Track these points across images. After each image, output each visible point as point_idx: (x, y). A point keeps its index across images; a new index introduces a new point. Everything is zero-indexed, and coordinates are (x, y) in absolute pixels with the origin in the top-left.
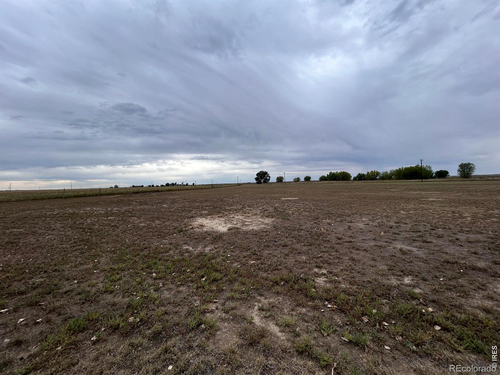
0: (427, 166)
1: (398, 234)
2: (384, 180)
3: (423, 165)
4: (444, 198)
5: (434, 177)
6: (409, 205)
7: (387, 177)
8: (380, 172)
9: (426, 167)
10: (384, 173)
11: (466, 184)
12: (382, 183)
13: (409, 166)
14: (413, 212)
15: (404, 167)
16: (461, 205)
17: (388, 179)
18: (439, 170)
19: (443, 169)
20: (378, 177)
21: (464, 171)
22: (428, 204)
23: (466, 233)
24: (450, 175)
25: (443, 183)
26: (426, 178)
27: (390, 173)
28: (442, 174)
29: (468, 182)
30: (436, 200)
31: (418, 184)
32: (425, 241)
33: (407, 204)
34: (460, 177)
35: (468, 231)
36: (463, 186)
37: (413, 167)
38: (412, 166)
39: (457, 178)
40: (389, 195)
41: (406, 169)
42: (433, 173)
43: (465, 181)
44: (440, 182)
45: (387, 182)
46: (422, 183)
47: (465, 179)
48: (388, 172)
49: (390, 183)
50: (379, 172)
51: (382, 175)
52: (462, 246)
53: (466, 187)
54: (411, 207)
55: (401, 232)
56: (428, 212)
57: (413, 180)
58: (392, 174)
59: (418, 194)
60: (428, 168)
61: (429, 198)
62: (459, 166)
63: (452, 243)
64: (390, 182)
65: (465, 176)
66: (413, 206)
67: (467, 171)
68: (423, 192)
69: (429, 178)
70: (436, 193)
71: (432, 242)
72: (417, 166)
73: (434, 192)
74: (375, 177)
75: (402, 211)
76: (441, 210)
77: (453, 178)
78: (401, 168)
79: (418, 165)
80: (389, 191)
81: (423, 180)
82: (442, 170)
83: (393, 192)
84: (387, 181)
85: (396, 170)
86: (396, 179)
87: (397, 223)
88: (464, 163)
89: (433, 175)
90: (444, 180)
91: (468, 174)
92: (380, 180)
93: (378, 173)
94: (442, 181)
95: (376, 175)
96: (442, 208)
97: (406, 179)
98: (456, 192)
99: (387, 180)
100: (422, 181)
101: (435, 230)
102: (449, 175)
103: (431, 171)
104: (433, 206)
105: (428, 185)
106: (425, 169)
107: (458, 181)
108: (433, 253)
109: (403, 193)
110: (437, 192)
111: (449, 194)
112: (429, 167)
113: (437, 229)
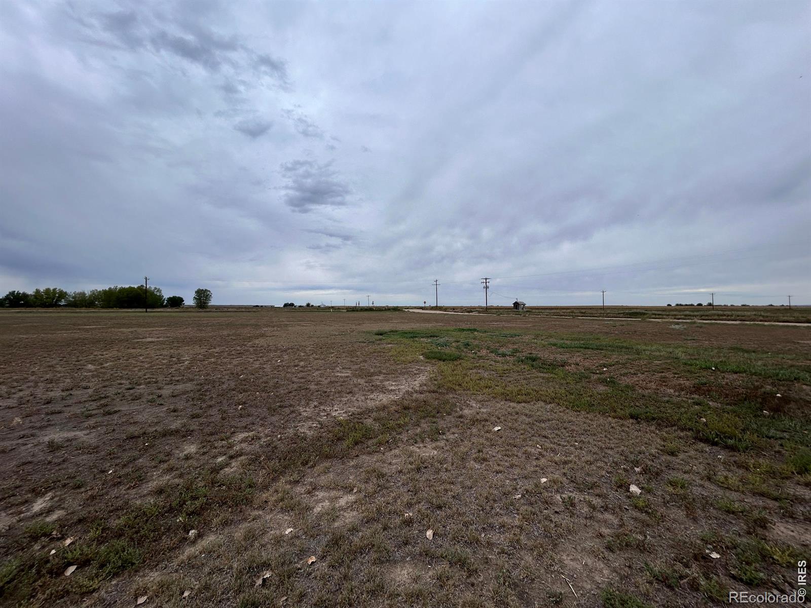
0: (156, 288)
1: (60, 413)
2: (76, 309)
3: (150, 287)
4: (167, 337)
5: (166, 306)
6: (107, 352)
7: (82, 302)
8: (68, 292)
9: (154, 290)
10: (78, 294)
11: (199, 317)
12: (69, 315)
13: (127, 286)
14: (111, 363)
15: (119, 286)
16: (184, 345)
17: (86, 307)
18: (172, 296)
19: (177, 294)
20: (63, 303)
21: (200, 299)
22: (140, 348)
23: (174, 384)
24: (186, 304)
25: (174, 314)
26: (153, 307)
27: (90, 296)
28: (176, 302)
29: (203, 314)
30: (156, 340)
31: (139, 317)
32: (107, 413)
33: (106, 350)
34: (196, 308)
35: (178, 381)
36: (196, 319)
37: (134, 288)
38: (132, 286)
39: (193, 308)
40: (76, 336)
41: (122, 290)
42: (164, 300)
43: (200, 312)
44: (171, 314)
45: (83, 312)
46: (146, 314)
47: (201, 310)
48: (86, 292)
49: (86, 315)
50: (66, 293)
51: (73, 298)
52: (161, 405)
53: (198, 320)
54: (110, 355)
55: (68, 406)
56: (137, 361)
57: (133, 310)
58: (94, 297)
59: (132, 332)
60: (157, 291)
61: (146, 338)
62: (196, 292)
63: (151, 404)
64: (88, 312)
65: (201, 305)
66: (116, 353)
67: (203, 299)
68: (142, 329)
69: (158, 307)
70: (160, 329)
71: (119, 411)
72: (140, 288)
73: (157, 329)
74: (56, 302)
75: (90, 366)
76: (157, 356)
77: (188, 308)
78: (112, 287)
79: (142, 286)
80: (79, 329)
81: (148, 310)
82: (176, 297)
83: (87, 330)
84: (83, 310)
85: (103, 290)
86: (102, 307)
87: (67, 390)
88: (201, 289)
89: (163, 302)
90: (177, 310)
91: (205, 303)
92: (67, 308)
93: (63, 295)
94: (174, 312)
95: (59, 297)
96: (158, 353)
97: (120, 308)
98: (185, 327)
99: (84, 308)
100: (146, 312)
101: (134, 388)
102: (184, 304)
103: (161, 297)
104: (147, 350)
105: (153, 317)
106: (152, 293)
107: (193, 312)
108: (114, 430)
109: (106, 333)
110: (162, 329)
111: (176, 330)
112: (159, 291)
113: (138, 387)
